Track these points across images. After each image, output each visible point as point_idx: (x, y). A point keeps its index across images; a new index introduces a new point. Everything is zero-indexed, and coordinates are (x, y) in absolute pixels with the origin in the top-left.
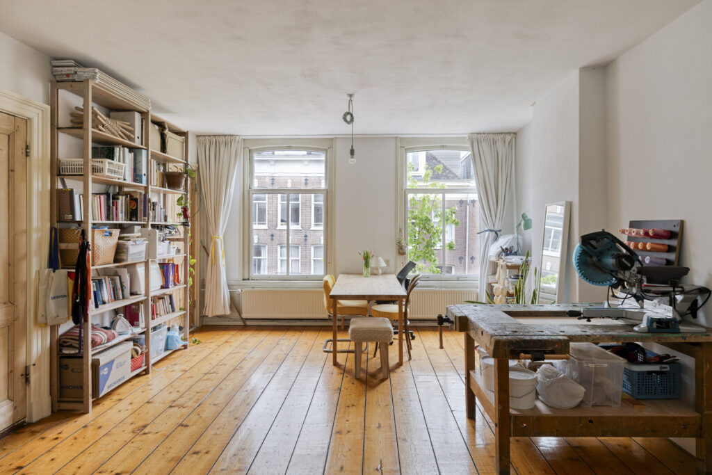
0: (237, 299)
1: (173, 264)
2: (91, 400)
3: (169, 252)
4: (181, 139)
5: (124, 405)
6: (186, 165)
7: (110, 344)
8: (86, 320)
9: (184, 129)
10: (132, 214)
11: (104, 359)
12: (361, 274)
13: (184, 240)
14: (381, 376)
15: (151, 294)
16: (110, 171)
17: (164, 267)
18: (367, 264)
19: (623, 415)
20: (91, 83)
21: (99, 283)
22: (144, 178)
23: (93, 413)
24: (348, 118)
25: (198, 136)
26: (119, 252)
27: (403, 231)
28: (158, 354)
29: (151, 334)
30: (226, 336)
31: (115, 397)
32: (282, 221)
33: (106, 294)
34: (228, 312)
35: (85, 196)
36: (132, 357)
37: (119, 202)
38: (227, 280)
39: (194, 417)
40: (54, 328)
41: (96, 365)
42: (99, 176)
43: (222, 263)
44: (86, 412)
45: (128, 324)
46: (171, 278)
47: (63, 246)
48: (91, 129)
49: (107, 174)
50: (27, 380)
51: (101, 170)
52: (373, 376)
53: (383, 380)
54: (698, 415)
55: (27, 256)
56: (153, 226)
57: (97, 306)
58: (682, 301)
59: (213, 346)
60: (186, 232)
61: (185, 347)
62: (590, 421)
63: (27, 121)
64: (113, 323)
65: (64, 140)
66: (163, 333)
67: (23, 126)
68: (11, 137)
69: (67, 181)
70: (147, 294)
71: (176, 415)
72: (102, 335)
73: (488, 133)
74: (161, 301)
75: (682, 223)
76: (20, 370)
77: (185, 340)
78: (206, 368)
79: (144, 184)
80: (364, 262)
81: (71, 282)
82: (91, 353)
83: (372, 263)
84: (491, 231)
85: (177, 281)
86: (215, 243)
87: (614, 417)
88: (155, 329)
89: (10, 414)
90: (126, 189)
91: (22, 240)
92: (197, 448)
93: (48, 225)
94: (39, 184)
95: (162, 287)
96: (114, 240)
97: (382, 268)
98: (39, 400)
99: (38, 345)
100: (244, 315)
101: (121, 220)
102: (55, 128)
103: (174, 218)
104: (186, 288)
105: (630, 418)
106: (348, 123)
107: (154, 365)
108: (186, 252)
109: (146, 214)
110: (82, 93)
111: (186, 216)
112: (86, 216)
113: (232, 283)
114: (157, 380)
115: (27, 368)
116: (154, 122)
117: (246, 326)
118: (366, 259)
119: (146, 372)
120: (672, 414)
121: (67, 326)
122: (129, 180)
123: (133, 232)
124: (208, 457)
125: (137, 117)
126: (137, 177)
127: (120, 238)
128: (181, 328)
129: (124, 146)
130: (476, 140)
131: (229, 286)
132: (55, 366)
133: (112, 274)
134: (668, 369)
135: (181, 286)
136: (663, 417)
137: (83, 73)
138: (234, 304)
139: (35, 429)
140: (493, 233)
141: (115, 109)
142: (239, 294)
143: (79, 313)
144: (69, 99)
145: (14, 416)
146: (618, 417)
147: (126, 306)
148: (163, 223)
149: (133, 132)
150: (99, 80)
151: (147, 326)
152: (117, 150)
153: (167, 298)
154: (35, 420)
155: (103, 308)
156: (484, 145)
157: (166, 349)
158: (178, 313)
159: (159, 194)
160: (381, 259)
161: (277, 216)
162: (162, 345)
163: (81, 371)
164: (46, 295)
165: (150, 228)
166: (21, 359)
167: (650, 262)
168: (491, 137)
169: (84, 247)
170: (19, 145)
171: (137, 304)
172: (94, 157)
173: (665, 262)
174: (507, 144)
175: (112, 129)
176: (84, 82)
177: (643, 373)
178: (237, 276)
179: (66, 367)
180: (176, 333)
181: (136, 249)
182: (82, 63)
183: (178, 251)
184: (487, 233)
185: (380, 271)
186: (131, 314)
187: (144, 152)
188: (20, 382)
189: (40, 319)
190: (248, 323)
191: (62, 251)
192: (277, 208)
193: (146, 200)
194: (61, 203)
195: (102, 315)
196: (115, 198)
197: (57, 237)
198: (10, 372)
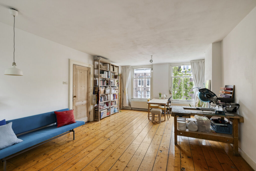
0: (130, 103)
1: (116, 95)
2: (99, 119)
3: (115, 92)
4: (117, 68)
5: (105, 121)
6: (118, 73)
7: (103, 109)
8: (99, 104)
9: (118, 66)
10: (107, 84)
11: (102, 112)
12: (159, 99)
13: (118, 89)
14: (158, 123)
15: (111, 100)
16: (103, 76)
17: (114, 95)
18: (160, 96)
19: (209, 134)
20: (100, 60)
21: (101, 97)
22: (109, 77)
23: (100, 121)
24: (151, 61)
25: (122, 66)
26: (105, 91)
27: (171, 88)
28: (112, 113)
29: (111, 108)
30: (127, 111)
31: (104, 119)
32: (147, 85)
33: (103, 100)
34: (128, 106)
35: (99, 81)
36: (107, 112)
37: (105, 82)
38: (128, 99)
39: (116, 124)
40: (94, 105)
41: (100, 112)
42: (101, 77)
43: (127, 95)
44: (99, 121)
45: (106, 106)
46: (115, 97)
47: (95, 90)
48: (100, 69)
49: (102, 77)
50: (90, 114)
51: (101, 76)
52: (157, 122)
53: (158, 124)
54: (233, 138)
55: (90, 92)
56: (111, 86)
57: (101, 102)
58: (231, 107)
59: (124, 113)
60: (118, 88)
61: (118, 112)
62: (199, 135)
63: (90, 68)
64: (104, 105)
65: (96, 71)
66: (113, 109)
67: (89, 69)
68: (88, 71)
69: (96, 78)
70: (110, 100)
71: (113, 124)
72: (102, 107)
73: (196, 60)
74: (113, 102)
75: (234, 86)
76: (89, 112)
77: (118, 111)
78: (121, 116)
79: (109, 78)
80: (159, 95)
81: (97, 97)
82: (99, 110)
83: (162, 96)
84: (197, 88)
85: (116, 98)
86: (125, 90)
87: (206, 135)
88: (112, 107)
89: (87, 119)
90: (107, 79)
91: (89, 89)
92: (115, 129)
93: (93, 86)
94: (92, 79)
95: (113, 99)
96: (103, 89)
97: (165, 97)
98: (92, 119)
99: (91, 108)
100: (132, 107)
101: (105, 85)
102: (94, 69)
103: (116, 85)
104: (118, 100)
105: (211, 136)
106: (151, 62)
107: (111, 115)
108: (118, 92)
109: (110, 84)
110: (98, 62)
111: (118, 85)
112: (99, 85)
113: (129, 99)
114: (112, 117)
115: (90, 112)
116: (112, 65)
117: (132, 109)
118: (160, 95)
119: (110, 116)
120: (224, 137)
121: (96, 105)
122: (107, 77)
123: (107, 88)
124: (117, 131)
125: (108, 65)
126: (108, 77)
127: (105, 89)
128: (117, 108)
129: (106, 71)
130: (192, 62)
131: (128, 100)
132: (94, 112)
133: (104, 96)
134: (227, 125)
135: (117, 99)
136: (221, 137)
137: (99, 58)
138: (129, 104)
139: (91, 122)
140: (198, 88)
141: (104, 64)
142: (131, 102)
143: (98, 103)
144: (96, 63)
145: (88, 120)
146: (207, 135)
147: (106, 102)
148: (114, 86)
149: (107, 68)
150: (101, 59)
151: (110, 107)
152: (104, 72)
153: (115, 102)
154: (91, 121)
155: (102, 102)
156: (195, 64)
157: (114, 112)
158: (117, 105)
159: (113, 80)
160: (164, 95)
161: (146, 84)
162: (113, 111)
163: (98, 113)
164: (93, 99)
165: (111, 87)
166: (89, 110)
167: (225, 97)
168: (197, 61)
169: (98, 90)
170: (89, 72)
171: (108, 102)
172: (100, 74)
173: (230, 97)
174: (203, 63)
175: (104, 68)
176: (99, 60)
177: (219, 126)
178: (130, 98)
179: (96, 112)
180: (116, 109)
181: (108, 91)
182: (99, 57)
183: (117, 92)
184: (196, 88)
185: (164, 98)
186: (107, 104)
187: (109, 72)
188: (89, 114)
189: (92, 103)
190: (133, 109)
191: (95, 91)
192: (146, 81)
193: (110, 81)
194: (95, 82)
195: (102, 103)
196: (104, 81)
197: (94, 88)
198: (87, 112)
